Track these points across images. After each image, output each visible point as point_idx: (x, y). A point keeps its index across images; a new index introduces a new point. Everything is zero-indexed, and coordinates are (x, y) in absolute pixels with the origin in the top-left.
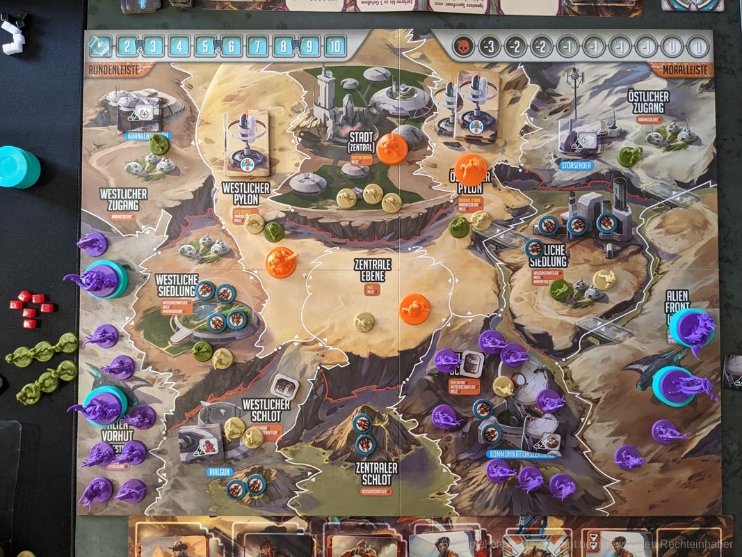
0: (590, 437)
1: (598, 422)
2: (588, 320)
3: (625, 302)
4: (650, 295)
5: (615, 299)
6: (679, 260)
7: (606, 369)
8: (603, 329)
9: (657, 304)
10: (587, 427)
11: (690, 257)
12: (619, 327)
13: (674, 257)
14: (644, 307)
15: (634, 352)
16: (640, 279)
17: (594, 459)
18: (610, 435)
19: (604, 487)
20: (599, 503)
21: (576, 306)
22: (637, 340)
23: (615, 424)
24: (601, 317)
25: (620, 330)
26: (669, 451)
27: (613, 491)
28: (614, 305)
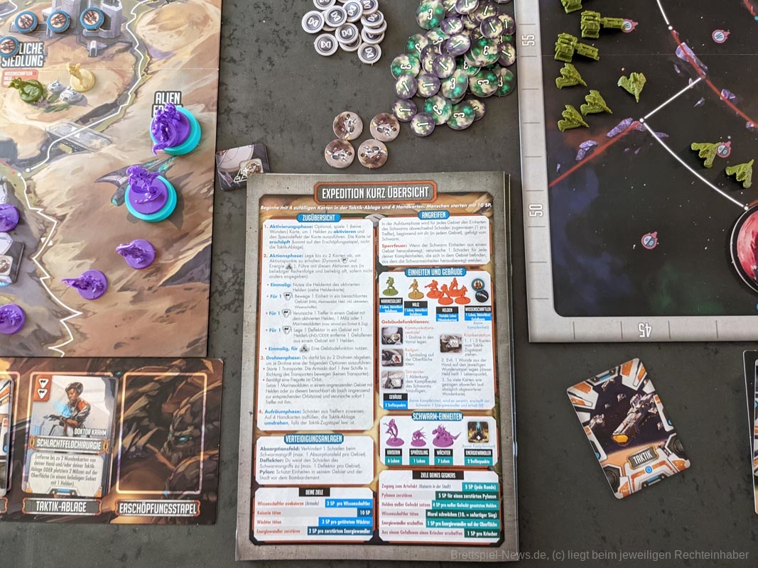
0: (50, 261)
1: (61, 243)
2: (60, 125)
3: (106, 105)
4: (136, 97)
5: (94, 102)
6: (172, 59)
7: (77, 181)
8: (78, 136)
9: (144, 107)
10: (47, 248)
11: (185, 56)
12: (97, 133)
13: (166, 55)
14: (128, 111)
15: (113, 161)
16: (126, 79)
17: (52, 287)
18: (75, 259)
19: (62, 321)
20: (54, 340)
21: (49, 109)
22: (116, 148)
23: (82, 244)
24: (76, 122)
25: (97, 136)
26: (145, 278)
27: (71, 325)
28: (93, 108)
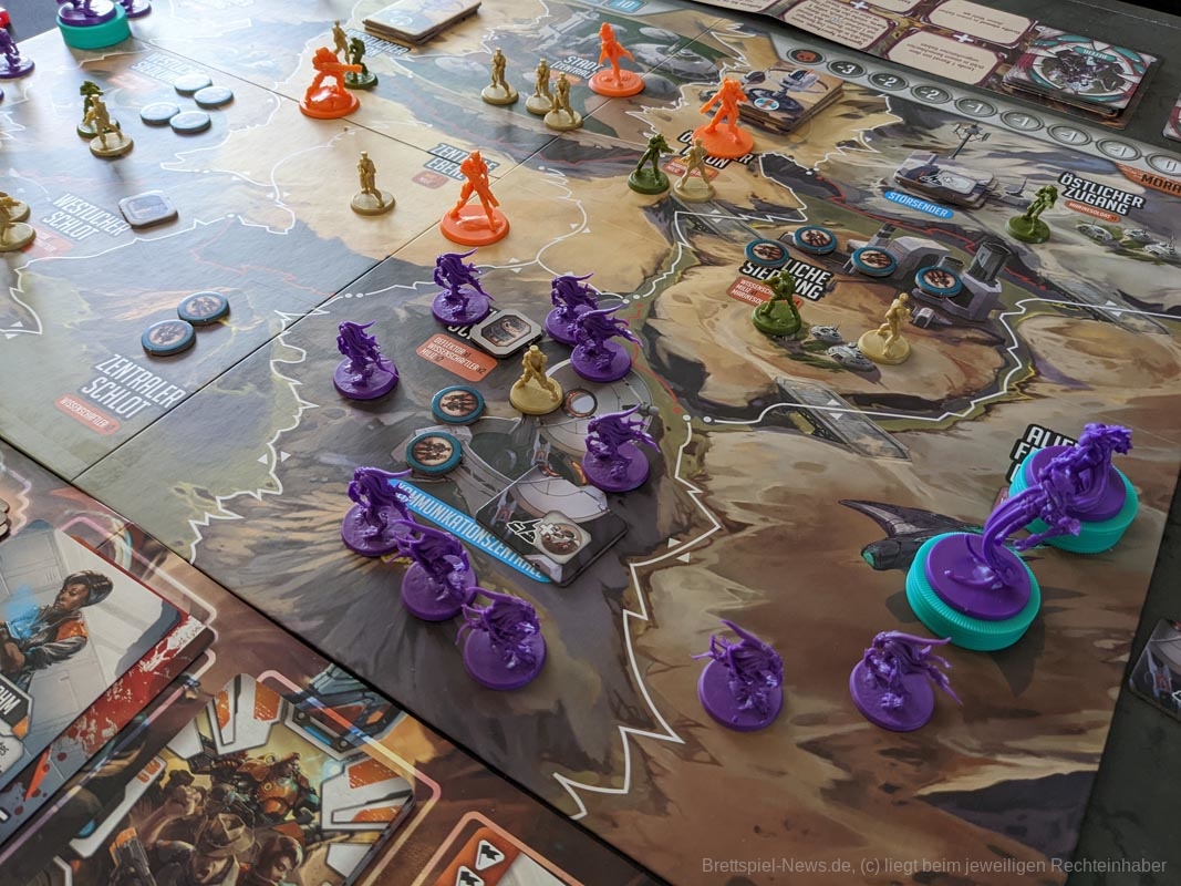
0: (665, 589)
1: (712, 568)
2: (809, 387)
3: (918, 398)
4: (986, 413)
5: (892, 382)
6: (1084, 393)
7: (801, 482)
8: (836, 416)
9: (996, 435)
10: (673, 563)
11: (1115, 400)
12: (880, 429)
13: (1073, 383)
14: (959, 425)
15: (893, 486)
16: (974, 382)
19: (623, 730)
20: (577, 762)
21: (796, 357)
22: (910, 469)
23: (755, 597)
24: (843, 395)
25: (877, 435)
27: (641, 754)
28: (886, 392)
